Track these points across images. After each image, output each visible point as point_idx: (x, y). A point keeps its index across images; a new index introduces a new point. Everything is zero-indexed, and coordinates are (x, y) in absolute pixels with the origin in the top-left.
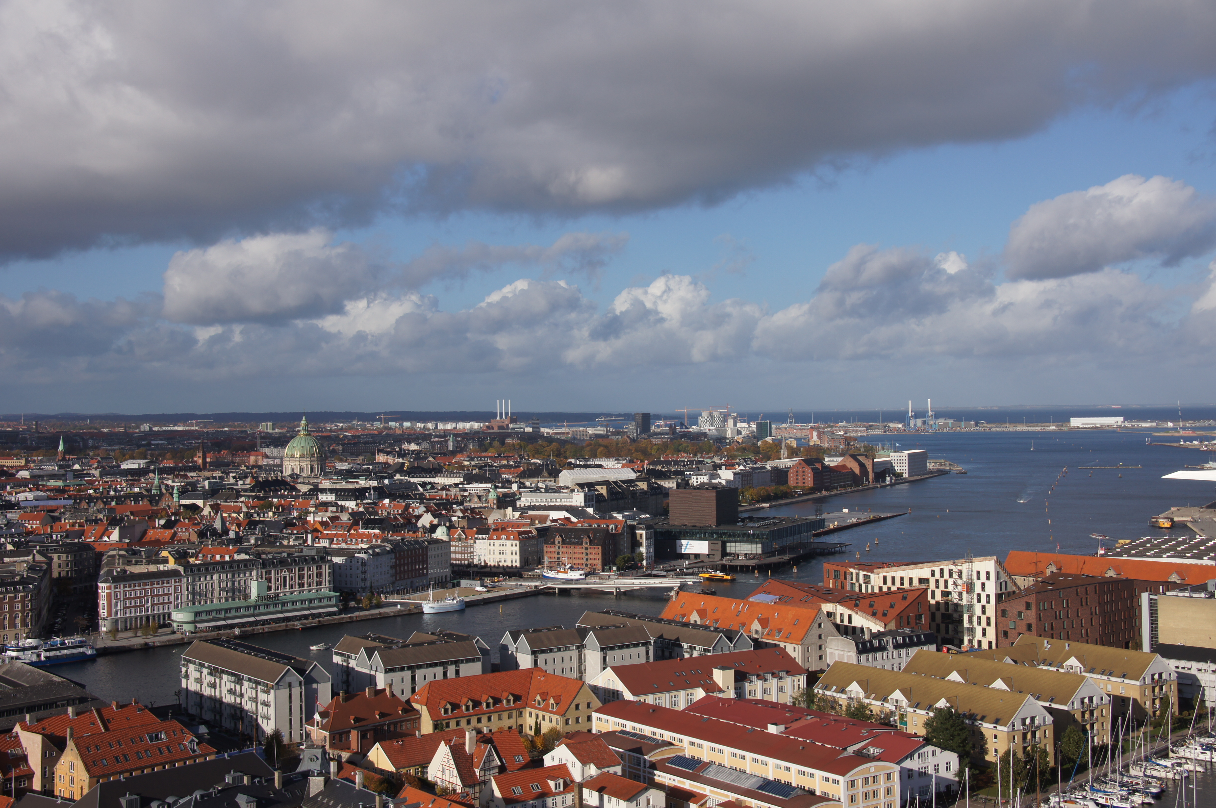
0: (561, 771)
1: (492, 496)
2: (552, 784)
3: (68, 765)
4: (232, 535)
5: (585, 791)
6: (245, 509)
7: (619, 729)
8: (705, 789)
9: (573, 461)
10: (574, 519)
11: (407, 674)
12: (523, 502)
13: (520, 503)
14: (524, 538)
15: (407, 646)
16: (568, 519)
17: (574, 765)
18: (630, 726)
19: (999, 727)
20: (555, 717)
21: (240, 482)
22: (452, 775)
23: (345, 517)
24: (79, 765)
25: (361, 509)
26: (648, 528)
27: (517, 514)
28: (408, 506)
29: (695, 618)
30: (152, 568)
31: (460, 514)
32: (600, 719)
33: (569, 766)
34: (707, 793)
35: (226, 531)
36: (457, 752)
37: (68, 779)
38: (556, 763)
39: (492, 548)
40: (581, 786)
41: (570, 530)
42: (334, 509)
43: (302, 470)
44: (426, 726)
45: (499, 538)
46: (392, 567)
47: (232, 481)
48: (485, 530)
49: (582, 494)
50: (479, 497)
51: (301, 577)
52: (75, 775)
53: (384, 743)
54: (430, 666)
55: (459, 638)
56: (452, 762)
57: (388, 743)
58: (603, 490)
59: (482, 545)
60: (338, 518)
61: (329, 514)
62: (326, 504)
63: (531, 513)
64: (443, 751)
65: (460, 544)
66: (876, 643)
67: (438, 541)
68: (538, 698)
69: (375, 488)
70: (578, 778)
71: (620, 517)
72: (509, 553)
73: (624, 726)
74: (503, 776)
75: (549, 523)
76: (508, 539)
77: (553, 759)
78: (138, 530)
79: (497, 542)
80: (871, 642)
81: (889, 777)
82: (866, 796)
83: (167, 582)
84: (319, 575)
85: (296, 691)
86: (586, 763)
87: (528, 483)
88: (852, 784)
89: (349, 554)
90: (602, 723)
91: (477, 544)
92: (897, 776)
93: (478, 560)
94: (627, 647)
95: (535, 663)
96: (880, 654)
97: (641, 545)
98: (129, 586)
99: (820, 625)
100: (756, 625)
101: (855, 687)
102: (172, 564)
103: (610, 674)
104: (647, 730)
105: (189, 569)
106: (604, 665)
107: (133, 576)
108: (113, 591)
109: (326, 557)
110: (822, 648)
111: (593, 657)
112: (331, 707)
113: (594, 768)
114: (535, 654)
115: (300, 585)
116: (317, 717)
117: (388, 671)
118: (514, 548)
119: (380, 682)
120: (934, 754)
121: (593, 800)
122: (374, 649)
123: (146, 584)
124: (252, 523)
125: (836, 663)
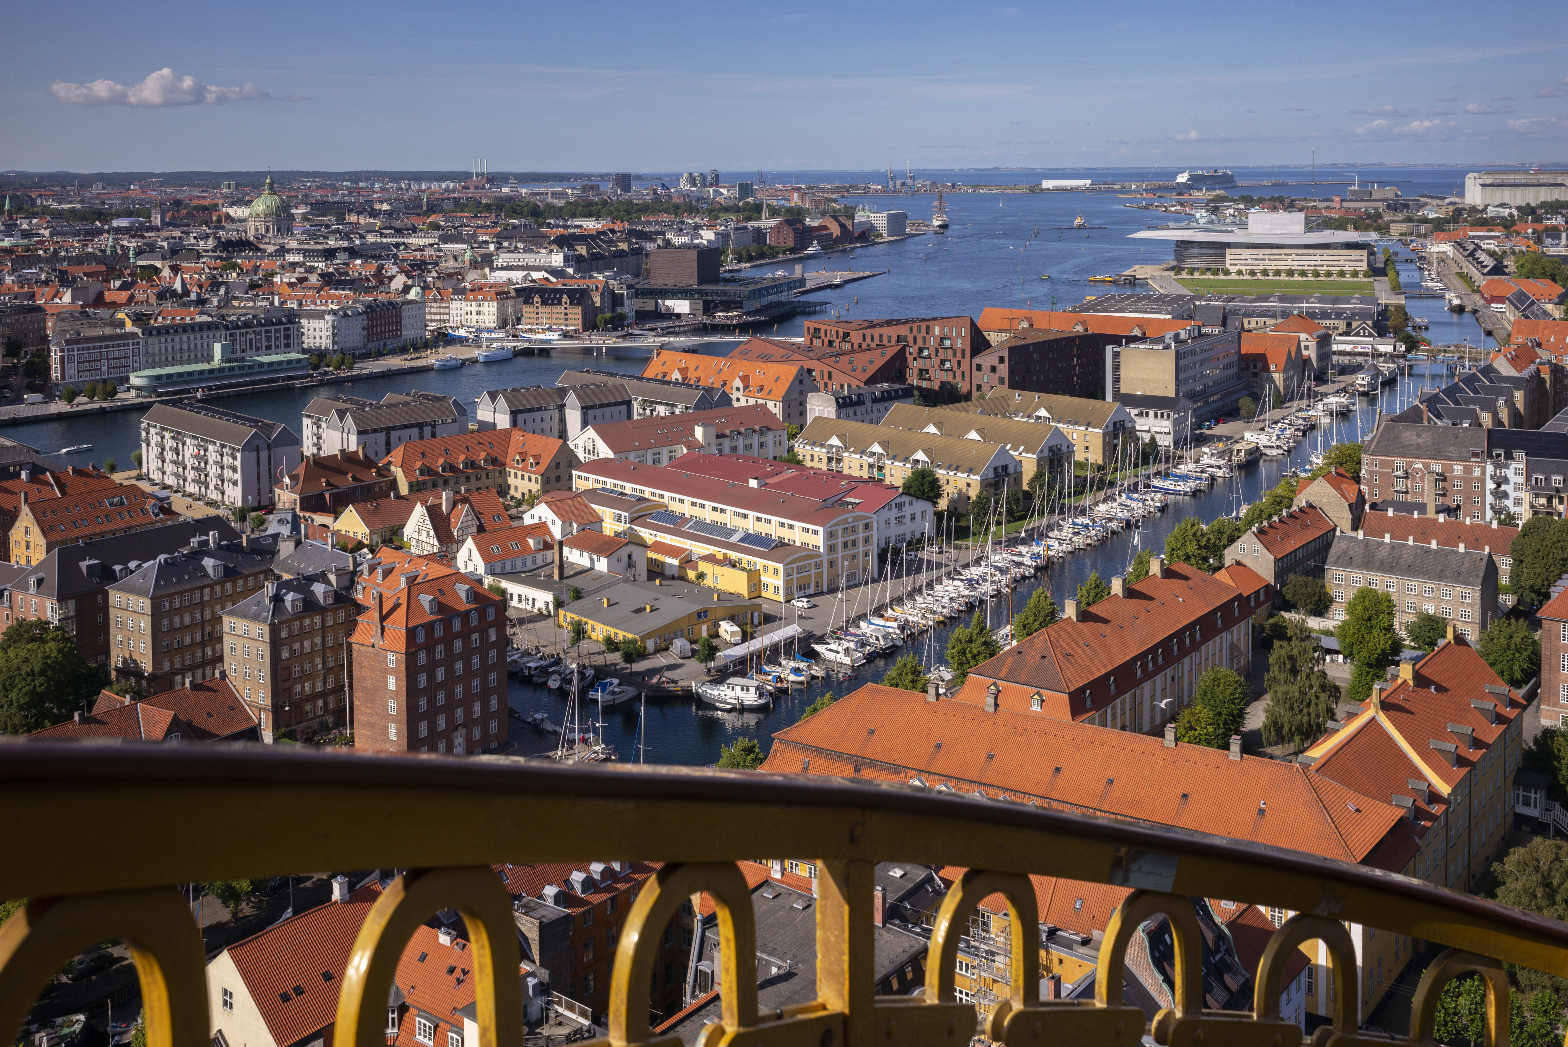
0: (541, 528)
1: (468, 256)
2: (531, 542)
3: (23, 530)
4: (193, 296)
5: (566, 550)
6: (207, 270)
7: (600, 486)
8: (686, 543)
9: (552, 221)
10: (553, 280)
11: (382, 437)
13: (499, 263)
15: (381, 407)
16: (547, 279)
17: (554, 522)
18: (610, 483)
19: (972, 477)
20: (533, 477)
21: (201, 243)
22: (428, 535)
23: (314, 279)
24: (35, 529)
25: (331, 270)
26: (630, 287)
28: (381, 267)
29: (676, 376)
30: (109, 331)
31: (435, 274)
32: (580, 477)
33: (549, 523)
34: (688, 547)
35: (186, 293)
36: (434, 512)
37: (23, 544)
38: (536, 521)
39: (469, 308)
40: (561, 544)
41: (550, 291)
42: (302, 270)
43: (267, 230)
44: (403, 488)
45: (475, 299)
46: (364, 329)
47: (193, 241)
48: (460, 292)
49: (561, 255)
50: (455, 258)
51: (268, 338)
52: (32, 539)
53: (358, 505)
54: (405, 427)
55: (435, 399)
56: (429, 522)
57: (361, 505)
58: (582, 248)
59: (458, 306)
60: (306, 279)
61: (296, 275)
62: (293, 265)
64: (419, 511)
65: (435, 305)
66: (855, 398)
67: (411, 302)
68: (518, 457)
69: (345, 249)
70: (558, 536)
71: (600, 277)
72: (486, 313)
73: (605, 483)
74: (482, 535)
75: (527, 284)
76: (484, 299)
77: (533, 517)
78: (93, 292)
79: (474, 303)
80: (850, 397)
81: (867, 526)
82: (845, 545)
83: (124, 345)
84: (287, 337)
85: (264, 454)
86: (566, 521)
87: (506, 244)
88: (830, 536)
89: (319, 315)
90: (582, 481)
91: (453, 305)
92: (875, 525)
93: (454, 321)
94: (608, 405)
95: (514, 423)
96: (859, 409)
97: (622, 305)
98: (83, 349)
99: (801, 382)
100: (737, 383)
101: (835, 441)
102: (129, 327)
103: (591, 432)
104: (628, 487)
105: (149, 332)
106: (585, 424)
107: (88, 340)
108: (66, 354)
109: (292, 318)
110: (803, 404)
111: (573, 416)
112: (301, 470)
113: (575, 525)
114: (514, 413)
115: (268, 347)
116: (287, 480)
117: (360, 433)
118: (491, 309)
119: (353, 444)
120: (911, 504)
121: (576, 557)
122: (345, 411)
123: (100, 347)
124: (215, 285)
125: (817, 419)
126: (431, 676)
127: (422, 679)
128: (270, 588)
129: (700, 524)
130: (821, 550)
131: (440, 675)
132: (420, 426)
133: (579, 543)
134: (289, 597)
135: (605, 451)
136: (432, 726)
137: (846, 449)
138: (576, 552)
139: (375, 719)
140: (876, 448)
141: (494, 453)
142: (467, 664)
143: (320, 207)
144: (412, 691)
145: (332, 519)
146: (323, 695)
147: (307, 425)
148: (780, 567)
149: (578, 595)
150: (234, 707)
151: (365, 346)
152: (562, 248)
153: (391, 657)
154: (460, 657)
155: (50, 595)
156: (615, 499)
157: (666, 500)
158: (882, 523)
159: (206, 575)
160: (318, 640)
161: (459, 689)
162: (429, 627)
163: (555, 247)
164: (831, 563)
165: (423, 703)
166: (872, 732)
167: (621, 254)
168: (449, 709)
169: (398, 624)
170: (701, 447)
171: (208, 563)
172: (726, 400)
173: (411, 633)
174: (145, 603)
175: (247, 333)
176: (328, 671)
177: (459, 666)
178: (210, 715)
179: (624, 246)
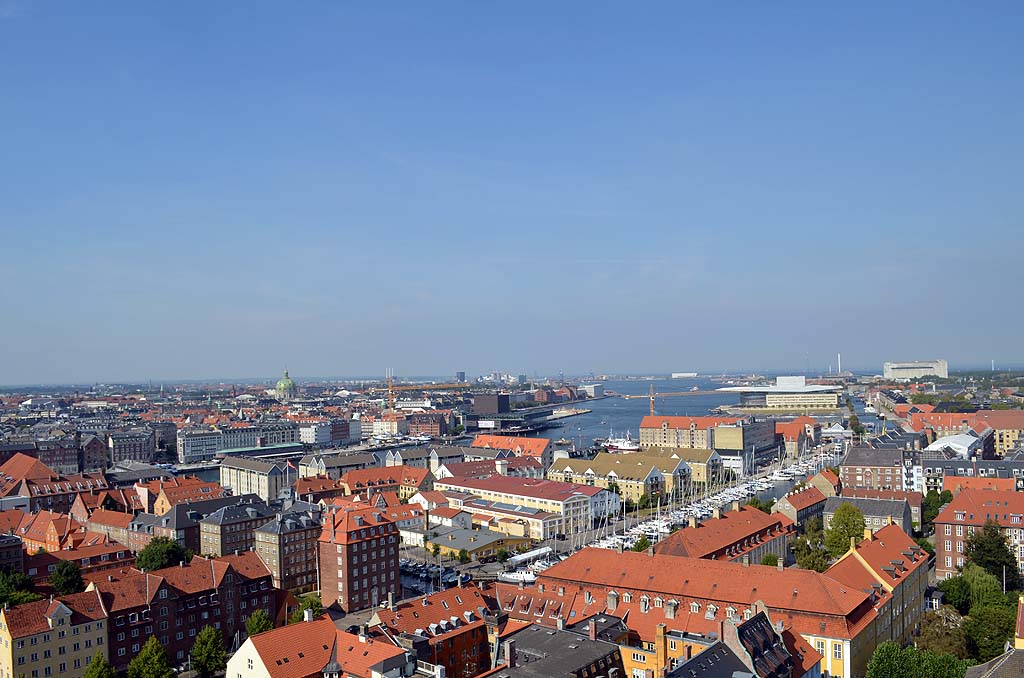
0: (418, 505)
1: (383, 404)
2: (413, 512)
3: (161, 502)
4: (248, 419)
5: (430, 516)
7: (448, 489)
10: (425, 411)
11: (338, 470)
12: (399, 406)
13: (397, 407)
14: (399, 420)
16: (422, 411)
17: (424, 503)
18: (453, 487)
19: (640, 483)
20: (414, 488)
23: (306, 413)
24: (167, 502)
26: (464, 414)
27: (396, 411)
30: (206, 432)
31: (366, 410)
33: (422, 503)
34: (493, 515)
35: (244, 418)
38: (415, 502)
39: (383, 425)
40: (428, 513)
41: (424, 416)
43: (284, 397)
44: (348, 492)
45: (386, 421)
46: (331, 433)
47: (248, 402)
48: (379, 417)
49: (430, 402)
50: (376, 405)
52: (164, 506)
53: (325, 499)
54: (350, 466)
57: (327, 499)
58: (440, 400)
59: (377, 424)
60: (303, 413)
62: (297, 409)
63: (403, 410)
65: (366, 424)
66: (579, 453)
67: (354, 420)
68: (406, 480)
70: (426, 509)
72: (392, 428)
73: (450, 487)
75: (412, 413)
76: (391, 421)
77: (413, 500)
78: (200, 418)
79: (385, 423)
80: (576, 452)
81: (585, 503)
82: (574, 512)
83: (213, 438)
84: (293, 436)
86: (430, 502)
87: (401, 399)
88: (567, 506)
89: (309, 426)
90: (438, 487)
91: (375, 424)
92: (590, 503)
93: (375, 432)
94: (452, 457)
95: (405, 464)
96: (581, 457)
100: (518, 448)
101: (568, 469)
102: (216, 430)
103: (443, 467)
104: (462, 489)
105: (225, 432)
106: (440, 465)
107: (196, 435)
108: (185, 442)
109: (296, 427)
111: (434, 462)
112: (297, 484)
113: (435, 504)
114: (404, 461)
115: (283, 441)
117: (327, 468)
118: (394, 425)
119: (323, 472)
120: (608, 494)
121: (434, 520)
123: (202, 439)
124: (258, 416)
125: (558, 460)
126: (360, 558)
127: (355, 559)
128: (279, 517)
129: (500, 504)
130: (562, 514)
131: (365, 558)
132: (357, 465)
133: (436, 513)
134: (288, 521)
135: (449, 474)
136: (361, 584)
137: (574, 473)
138: (436, 517)
139: (331, 581)
140: (590, 471)
141: (394, 478)
142: (378, 554)
144: (350, 566)
146: (306, 574)
147: (302, 467)
148: (541, 522)
149: (436, 535)
150: (260, 566)
151: (331, 442)
152: (430, 400)
153: (339, 547)
154: (374, 549)
155: (172, 528)
156: (455, 495)
157: (482, 494)
158: (593, 503)
159: (248, 516)
160: (303, 546)
161: (374, 566)
162: (358, 532)
164: (567, 521)
165: (356, 573)
166: (588, 570)
167: (460, 403)
168: (369, 576)
169: (343, 528)
171: (249, 510)
172: (512, 454)
173: (349, 534)
174: (217, 529)
175: (273, 433)
176: (307, 562)
177: (374, 554)
178: (247, 569)
179: (461, 399)
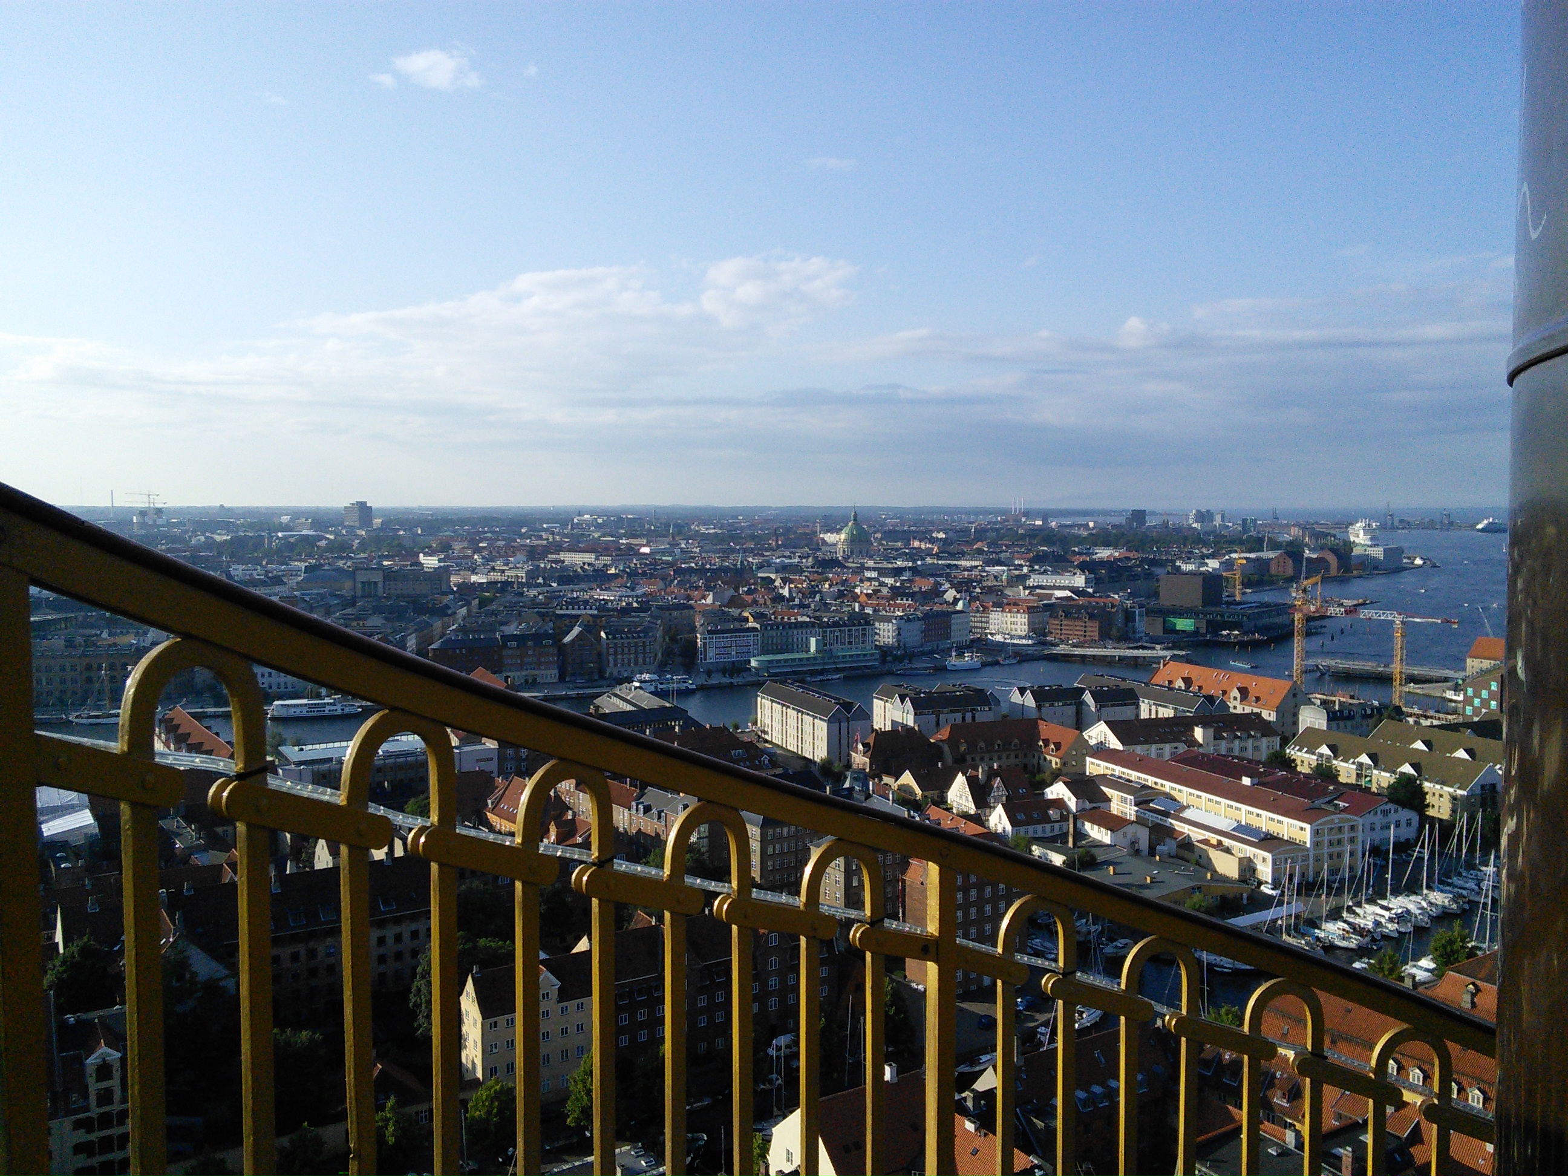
0: (1059, 803)
1: (1006, 576)
2: (1051, 813)
4: (797, 601)
5: (1079, 822)
6: (807, 582)
7: (1109, 772)
8: (1184, 828)
9: (1076, 549)
10: (1075, 598)
11: (933, 718)
13: (1030, 582)
14: (1032, 612)
15: (934, 695)
16: (1070, 598)
17: (1069, 799)
18: (1119, 770)
19: (1459, 792)
20: (1054, 760)
21: (804, 560)
22: (967, 799)
23: (885, 591)
25: (898, 585)
26: (1141, 606)
27: (1027, 592)
28: (937, 583)
29: (1180, 684)
30: (737, 625)
31: (978, 590)
32: (1093, 763)
33: (1066, 799)
34: (1186, 831)
35: (792, 599)
36: (972, 782)
38: (1055, 796)
39: (1005, 619)
40: (1076, 817)
41: (1072, 607)
42: (877, 584)
43: (851, 552)
45: (1010, 612)
46: (922, 631)
47: (796, 559)
48: (999, 605)
49: (1083, 577)
50: (996, 577)
51: (850, 636)
53: (913, 770)
54: (952, 712)
55: (976, 692)
56: (968, 789)
57: (915, 770)
59: (996, 616)
60: (880, 591)
61: (872, 588)
62: (870, 579)
63: (1038, 591)
64: (960, 780)
65: (978, 615)
66: (1346, 713)
67: (960, 612)
68: (1041, 743)
69: (910, 568)
70: (1073, 810)
71: (1116, 596)
72: (1019, 623)
73: (1114, 770)
74: (1010, 804)
75: (1053, 601)
76: (1018, 612)
77: (1052, 793)
79: (1009, 615)
80: (1341, 712)
81: (1352, 828)
82: (1331, 844)
83: (748, 636)
84: (864, 635)
85: (844, 725)
86: (1081, 799)
87: (1036, 567)
88: (1316, 833)
89: (888, 620)
90: (1094, 767)
91: (993, 616)
92: (1360, 828)
93: (993, 628)
96: (1349, 723)
97: (1134, 621)
98: (719, 638)
99: (1295, 695)
100: (1235, 693)
101: (1325, 750)
102: (752, 624)
103: (1103, 727)
104: (1134, 775)
105: (764, 627)
107: (721, 631)
108: (708, 641)
109: (869, 621)
110: (1296, 715)
112: (871, 740)
113: (1088, 803)
114: (1039, 706)
115: (850, 643)
116: (860, 747)
117: (917, 712)
118: (1023, 620)
119: (911, 721)
120: (1396, 811)
121: (1087, 830)
122: (906, 695)
123: (731, 637)
124: (813, 593)
125: (1308, 730)
126: (966, 914)
127: (960, 915)
130: (1308, 845)
131: (973, 914)
132: (963, 712)
133: (1091, 817)
135: (1115, 743)
137: (1336, 757)
138: (1088, 825)
140: (1364, 759)
142: (995, 908)
143: (891, 534)
145: (893, 780)
147: (878, 704)
148: (1269, 856)
151: (922, 645)
152: (1084, 572)
154: (989, 901)
156: (1123, 785)
157: (1167, 789)
158: (1368, 827)
161: (988, 927)
163: (1078, 572)
164: (1318, 859)
170: (1200, 745)
172: (1224, 705)
175: (835, 631)
177: (988, 908)
179: (1137, 571)
